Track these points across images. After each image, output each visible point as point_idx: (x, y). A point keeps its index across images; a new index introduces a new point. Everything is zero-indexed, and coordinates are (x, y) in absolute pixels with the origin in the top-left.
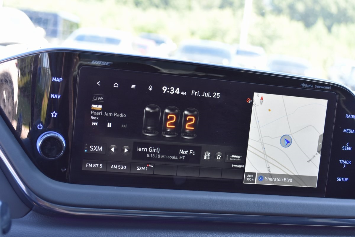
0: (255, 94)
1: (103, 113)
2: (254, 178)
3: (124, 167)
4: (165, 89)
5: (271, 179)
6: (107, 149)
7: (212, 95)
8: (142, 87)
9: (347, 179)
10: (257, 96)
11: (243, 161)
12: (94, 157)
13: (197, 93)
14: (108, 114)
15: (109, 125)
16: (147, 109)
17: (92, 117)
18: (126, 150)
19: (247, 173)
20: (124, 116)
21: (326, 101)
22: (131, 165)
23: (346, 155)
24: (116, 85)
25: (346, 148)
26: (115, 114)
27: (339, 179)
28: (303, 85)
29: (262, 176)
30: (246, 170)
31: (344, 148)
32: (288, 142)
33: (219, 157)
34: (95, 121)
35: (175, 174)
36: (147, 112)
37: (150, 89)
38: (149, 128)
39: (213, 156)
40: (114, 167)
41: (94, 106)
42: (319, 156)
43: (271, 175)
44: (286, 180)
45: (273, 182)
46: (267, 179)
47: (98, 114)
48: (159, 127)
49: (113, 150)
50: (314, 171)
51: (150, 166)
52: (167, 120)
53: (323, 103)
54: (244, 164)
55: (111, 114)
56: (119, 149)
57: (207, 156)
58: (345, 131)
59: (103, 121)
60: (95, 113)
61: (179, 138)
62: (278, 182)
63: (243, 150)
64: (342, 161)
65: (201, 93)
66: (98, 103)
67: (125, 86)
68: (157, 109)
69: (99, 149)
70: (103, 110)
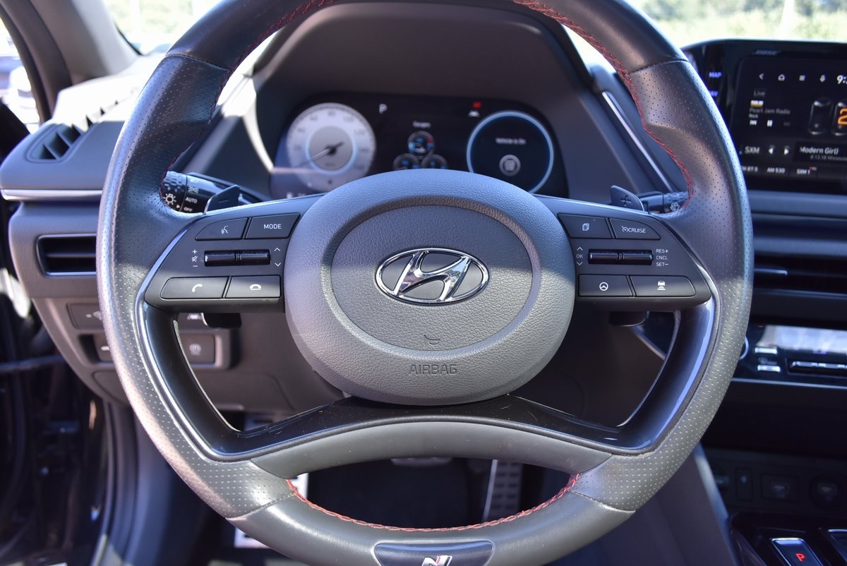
1: (764, 110)
3: (782, 171)
4: (840, 79)
6: (764, 150)
8: (812, 78)
14: (769, 112)
15: (770, 123)
16: (816, 103)
17: (751, 116)
18: (786, 152)
20: (789, 113)
22: (791, 168)
24: (782, 78)
26: (778, 111)
34: (754, 119)
35: (843, 178)
36: (816, 107)
37: (823, 79)
38: (816, 126)
40: (770, 170)
41: (754, 103)
47: (758, 111)
48: (829, 123)
49: (771, 151)
51: (814, 169)
52: (839, 115)
55: (773, 111)
56: (779, 151)
59: (762, 119)
60: (754, 111)
66: (758, 99)
67: (792, 77)
68: (828, 103)
69: (756, 150)
70: (764, 107)
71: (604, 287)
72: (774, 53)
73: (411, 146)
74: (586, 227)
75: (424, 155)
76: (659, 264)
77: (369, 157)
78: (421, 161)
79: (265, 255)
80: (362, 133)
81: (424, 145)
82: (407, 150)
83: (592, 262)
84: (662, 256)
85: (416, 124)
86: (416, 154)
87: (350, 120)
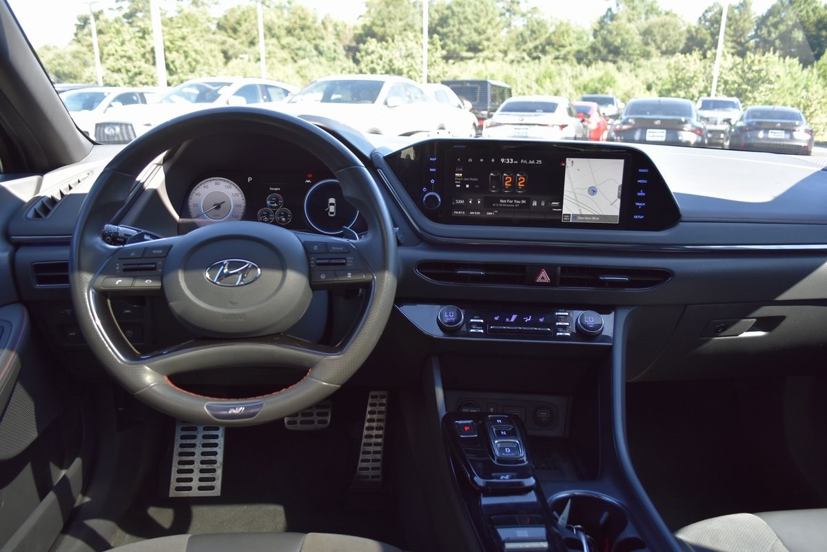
0: (567, 159)
1: (463, 179)
2: (570, 218)
3: (479, 213)
4: (503, 160)
5: (582, 218)
6: (467, 201)
7: (536, 162)
9: (642, 217)
10: (569, 161)
11: (561, 206)
12: (459, 207)
13: (525, 162)
14: (466, 179)
15: (467, 186)
16: (492, 174)
17: (456, 182)
18: (479, 202)
19: (564, 215)
20: (477, 180)
21: (623, 160)
22: (483, 212)
23: (641, 199)
24: (470, 160)
25: (641, 194)
26: (471, 179)
27: (636, 217)
28: (603, 150)
29: (575, 216)
30: (563, 213)
31: (639, 194)
32: (594, 192)
33: (543, 204)
34: (458, 184)
35: (512, 217)
36: (491, 176)
37: (493, 161)
38: (494, 187)
39: (539, 204)
40: (472, 213)
41: (457, 175)
42: (619, 200)
43: (582, 216)
44: (594, 218)
45: (584, 220)
46: (580, 218)
47: (460, 179)
48: (500, 185)
49: (470, 202)
50: (617, 213)
51: (496, 211)
52: (505, 181)
53: (620, 163)
54: (562, 208)
55: (468, 179)
56: (475, 202)
57: (535, 204)
58: (639, 181)
59: (463, 184)
60: (458, 179)
61: (514, 192)
62: (588, 220)
63: (560, 198)
64: (638, 204)
65: (528, 161)
66: (459, 172)
67: (476, 160)
68: (498, 174)
69: (463, 202)
70: (463, 177)
71: (323, 277)
72: (464, 147)
73: (268, 202)
74: (316, 248)
75: (277, 207)
76: (349, 265)
77: (241, 210)
78: (275, 212)
79: (154, 266)
80: (237, 195)
81: (277, 201)
82: (266, 205)
83: (319, 264)
84: (350, 261)
85: (271, 189)
86: (271, 207)
87: (229, 187)
